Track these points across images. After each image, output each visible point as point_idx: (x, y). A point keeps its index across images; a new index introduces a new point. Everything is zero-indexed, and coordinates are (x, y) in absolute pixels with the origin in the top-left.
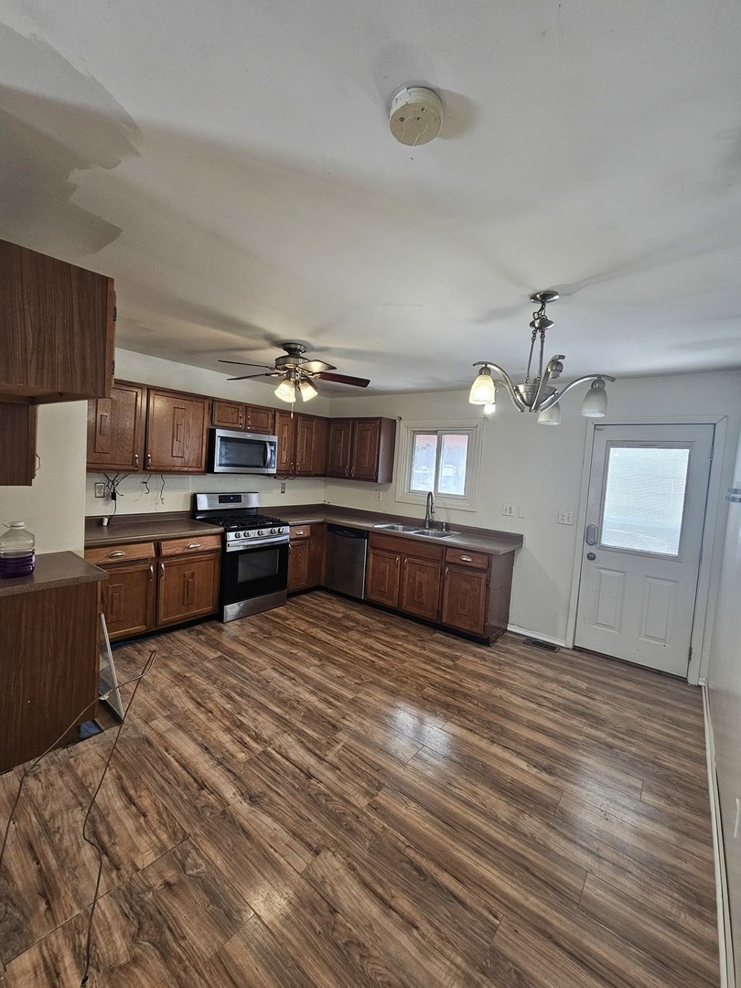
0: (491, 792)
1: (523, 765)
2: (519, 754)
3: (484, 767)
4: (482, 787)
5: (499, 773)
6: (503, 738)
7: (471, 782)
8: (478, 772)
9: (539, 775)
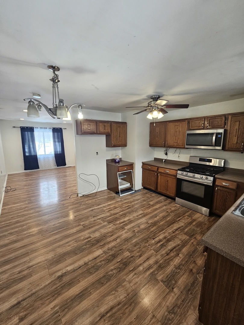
0: (67, 250)
1: (69, 268)
2: (74, 270)
3: (76, 254)
4: (70, 249)
5: (71, 257)
6: (85, 269)
7: (73, 247)
8: (76, 251)
9: (61, 271)
